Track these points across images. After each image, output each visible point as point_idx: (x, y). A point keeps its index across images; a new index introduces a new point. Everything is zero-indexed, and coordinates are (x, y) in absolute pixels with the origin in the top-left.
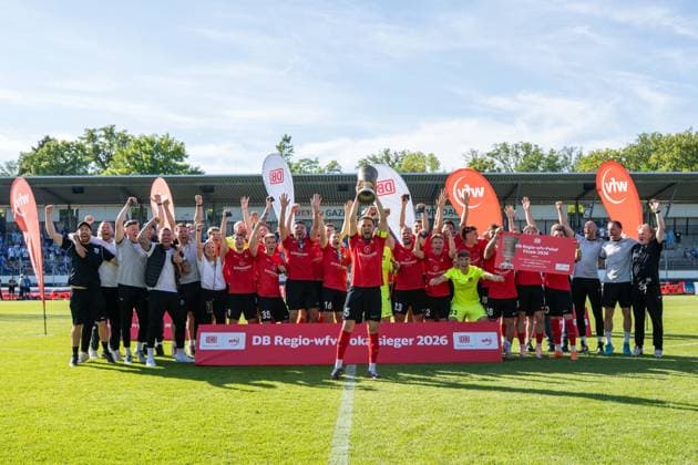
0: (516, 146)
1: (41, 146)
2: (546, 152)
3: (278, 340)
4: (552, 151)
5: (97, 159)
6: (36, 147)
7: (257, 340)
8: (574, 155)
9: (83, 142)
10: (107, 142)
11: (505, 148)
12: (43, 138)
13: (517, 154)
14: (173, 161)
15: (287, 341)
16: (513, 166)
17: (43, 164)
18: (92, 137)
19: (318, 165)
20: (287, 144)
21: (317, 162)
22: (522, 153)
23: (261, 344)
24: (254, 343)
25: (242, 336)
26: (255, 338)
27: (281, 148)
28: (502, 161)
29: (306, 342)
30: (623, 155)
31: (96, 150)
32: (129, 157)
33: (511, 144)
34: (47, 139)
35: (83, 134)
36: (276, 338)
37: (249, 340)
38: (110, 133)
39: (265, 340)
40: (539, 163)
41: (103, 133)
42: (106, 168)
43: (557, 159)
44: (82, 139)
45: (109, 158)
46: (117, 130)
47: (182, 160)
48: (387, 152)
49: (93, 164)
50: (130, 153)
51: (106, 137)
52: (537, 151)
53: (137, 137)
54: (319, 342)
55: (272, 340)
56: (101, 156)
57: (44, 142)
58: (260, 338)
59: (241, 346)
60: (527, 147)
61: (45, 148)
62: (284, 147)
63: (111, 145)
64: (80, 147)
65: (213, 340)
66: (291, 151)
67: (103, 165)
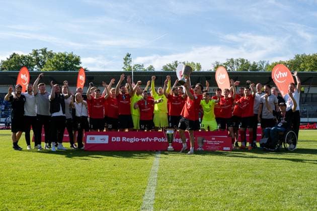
0: (237, 60)
1: (11, 58)
2: (252, 63)
3: (124, 139)
4: (254, 63)
5: (38, 64)
6: (9, 58)
7: (114, 139)
8: (265, 64)
9: (31, 56)
10: (43, 56)
11: (232, 60)
12: (12, 54)
13: (238, 64)
14: (74, 65)
15: (128, 140)
16: (236, 69)
17: (12, 66)
18: (36, 53)
19: (144, 67)
20: (129, 58)
21: (143, 66)
22: (240, 63)
23: (116, 141)
24: (113, 140)
25: (107, 137)
26: (113, 138)
27: (126, 59)
28: (231, 67)
29: (137, 140)
30: (288, 64)
31: (38, 60)
32: (53, 63)
33: (235, 59)
34: (14, 54)
35: (31, 52)
36: (123, 138)
37: (110, 139)
38: (44, 52)
39: (118, 139)
40: (248, 68)
41: (41, 52)
42: (42, 68)
43: (256, 66)
44: (31, 54)
45: (44, 63)
46: (48, 50)
47: (78, 65)
48: (176, 62)
49: (36, 66)
50: (54, 61)
51: (42, 53)
52: (247, 62)
53: (57, 54)
54: (143, 140)
55: (121, 139)
56: (40, 62)
57: (12, 56)
58: (115, 138)
59: (106, 142)
60: (242, 61)
61: (13, 58)
62: (127, 59)
63: (45, 58)
64: (30, 58)
65: (93, 139)
66: (130, 61)
67: (41, 67)
